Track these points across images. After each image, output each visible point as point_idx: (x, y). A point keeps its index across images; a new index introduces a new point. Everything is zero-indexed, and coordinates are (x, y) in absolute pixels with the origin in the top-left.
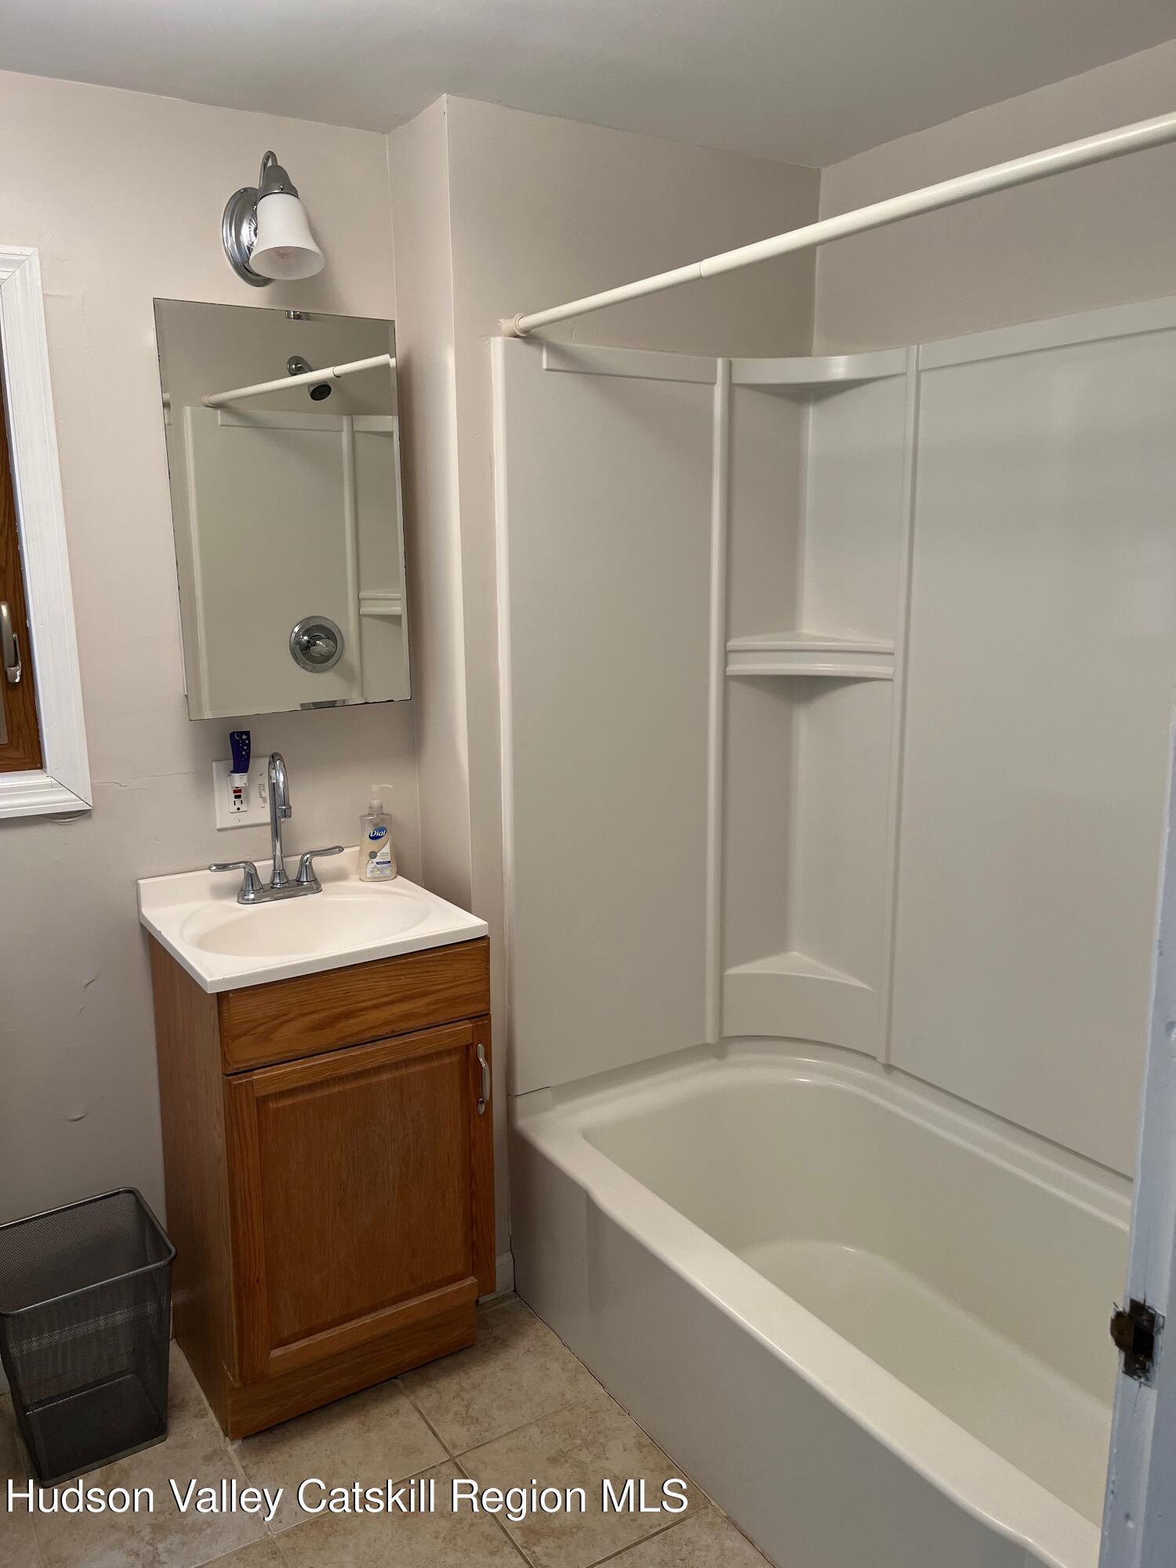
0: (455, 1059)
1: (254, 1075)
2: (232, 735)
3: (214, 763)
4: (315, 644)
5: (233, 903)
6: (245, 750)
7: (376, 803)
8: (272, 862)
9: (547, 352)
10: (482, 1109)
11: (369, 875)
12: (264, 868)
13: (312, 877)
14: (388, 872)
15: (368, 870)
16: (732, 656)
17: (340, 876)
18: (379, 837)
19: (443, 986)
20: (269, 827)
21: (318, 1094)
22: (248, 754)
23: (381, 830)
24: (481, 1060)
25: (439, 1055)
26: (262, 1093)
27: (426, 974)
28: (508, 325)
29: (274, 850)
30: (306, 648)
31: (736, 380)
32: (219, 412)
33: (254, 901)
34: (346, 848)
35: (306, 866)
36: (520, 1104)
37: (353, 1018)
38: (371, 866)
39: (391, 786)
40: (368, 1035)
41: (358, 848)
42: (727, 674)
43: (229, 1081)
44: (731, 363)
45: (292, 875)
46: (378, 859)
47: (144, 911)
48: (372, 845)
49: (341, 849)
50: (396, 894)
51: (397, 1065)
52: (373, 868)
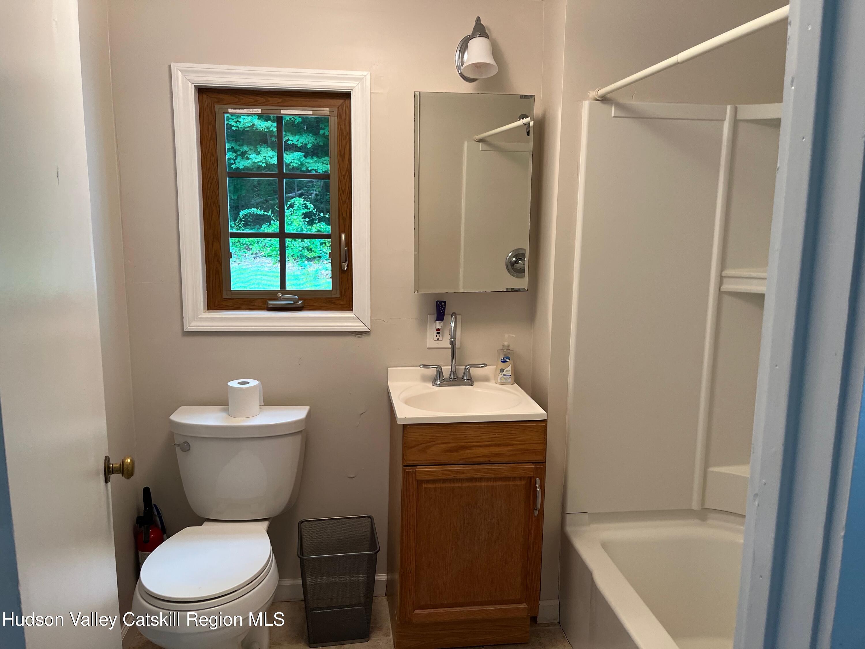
0: (523, 482)
1: (416, 468)
2: (437, 302)
3: (428, 315)
4: (518, 263)
5: (430, 385)
6: (442, 310)
7: (506, 343)
8: (450, 367)
9: (615, 107)
10: (536, 513)
11: (499, 381)
12: (446, 370)
13: (469, 377)
14: (509, 381)
15: (499, 378)
16: (725, 280)
17: (486, 379)
18: (506, 362)
19: (518, 443)
20: (450, 350)
21: (449, 485)
22: (444, 312)
23: (507, 358)
24: (537, 486)
25: (514, 479)
26: (420, 478)
27: (509, 434)
28: (593, 94)
29: (452, 361)
30: (513, 264)
31: (739, 117)
32: (481, 144)
33: (439, 385)
34: (488, 365)
35: (467, 372)
36: (569, 518)
37: (469, 450)
38: (500, 376)
39: (514, 336)
40: (476, 460)
41: (495, 367)
42: (722, 290)
43: (404, 469)
44: (736, 108)
45: (460, 376)
46: (504, 373)
47: (389, 382)
48: (502, 365)
49: (486, 365)
50: (512, 393)
51: (490, 479)
52: (502, 377)
